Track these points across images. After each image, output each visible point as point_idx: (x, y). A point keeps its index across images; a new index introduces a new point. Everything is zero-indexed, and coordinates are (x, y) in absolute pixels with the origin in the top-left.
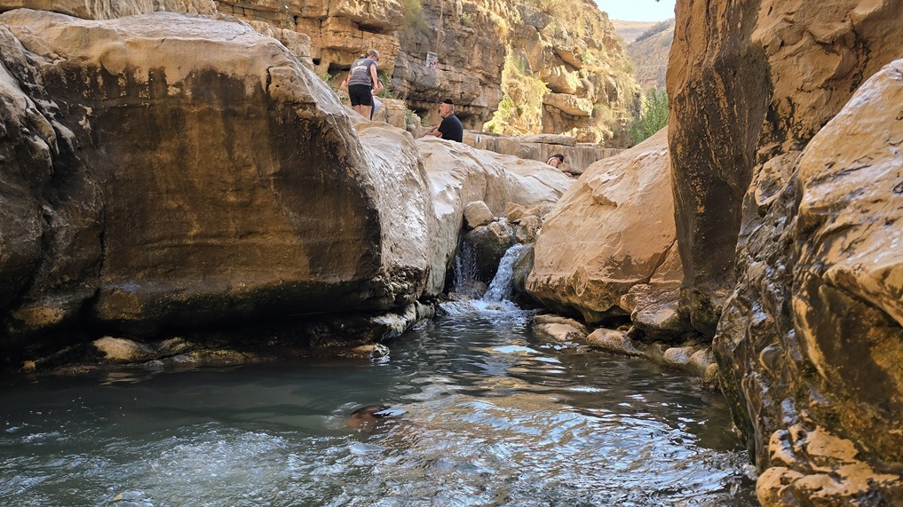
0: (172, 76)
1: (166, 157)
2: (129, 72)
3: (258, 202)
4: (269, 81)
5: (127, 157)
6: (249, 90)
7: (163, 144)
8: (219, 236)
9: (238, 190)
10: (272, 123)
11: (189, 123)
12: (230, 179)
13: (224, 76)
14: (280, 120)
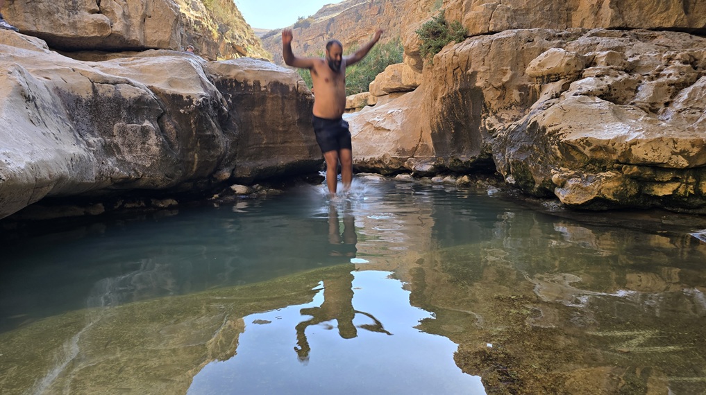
0: (263, 84)
1: (256, 113)
2: (246, 81)
3: (291, 130)
4: (298, 86)
5: (243, 113)
6: (291, 89)
7: (256, 109)
8: (273, 143)
9: (284, 126)
10: (298, 100)
11: (268, 101)
12: (281, 122)
13: (282, 84)
14: (300, 100)
